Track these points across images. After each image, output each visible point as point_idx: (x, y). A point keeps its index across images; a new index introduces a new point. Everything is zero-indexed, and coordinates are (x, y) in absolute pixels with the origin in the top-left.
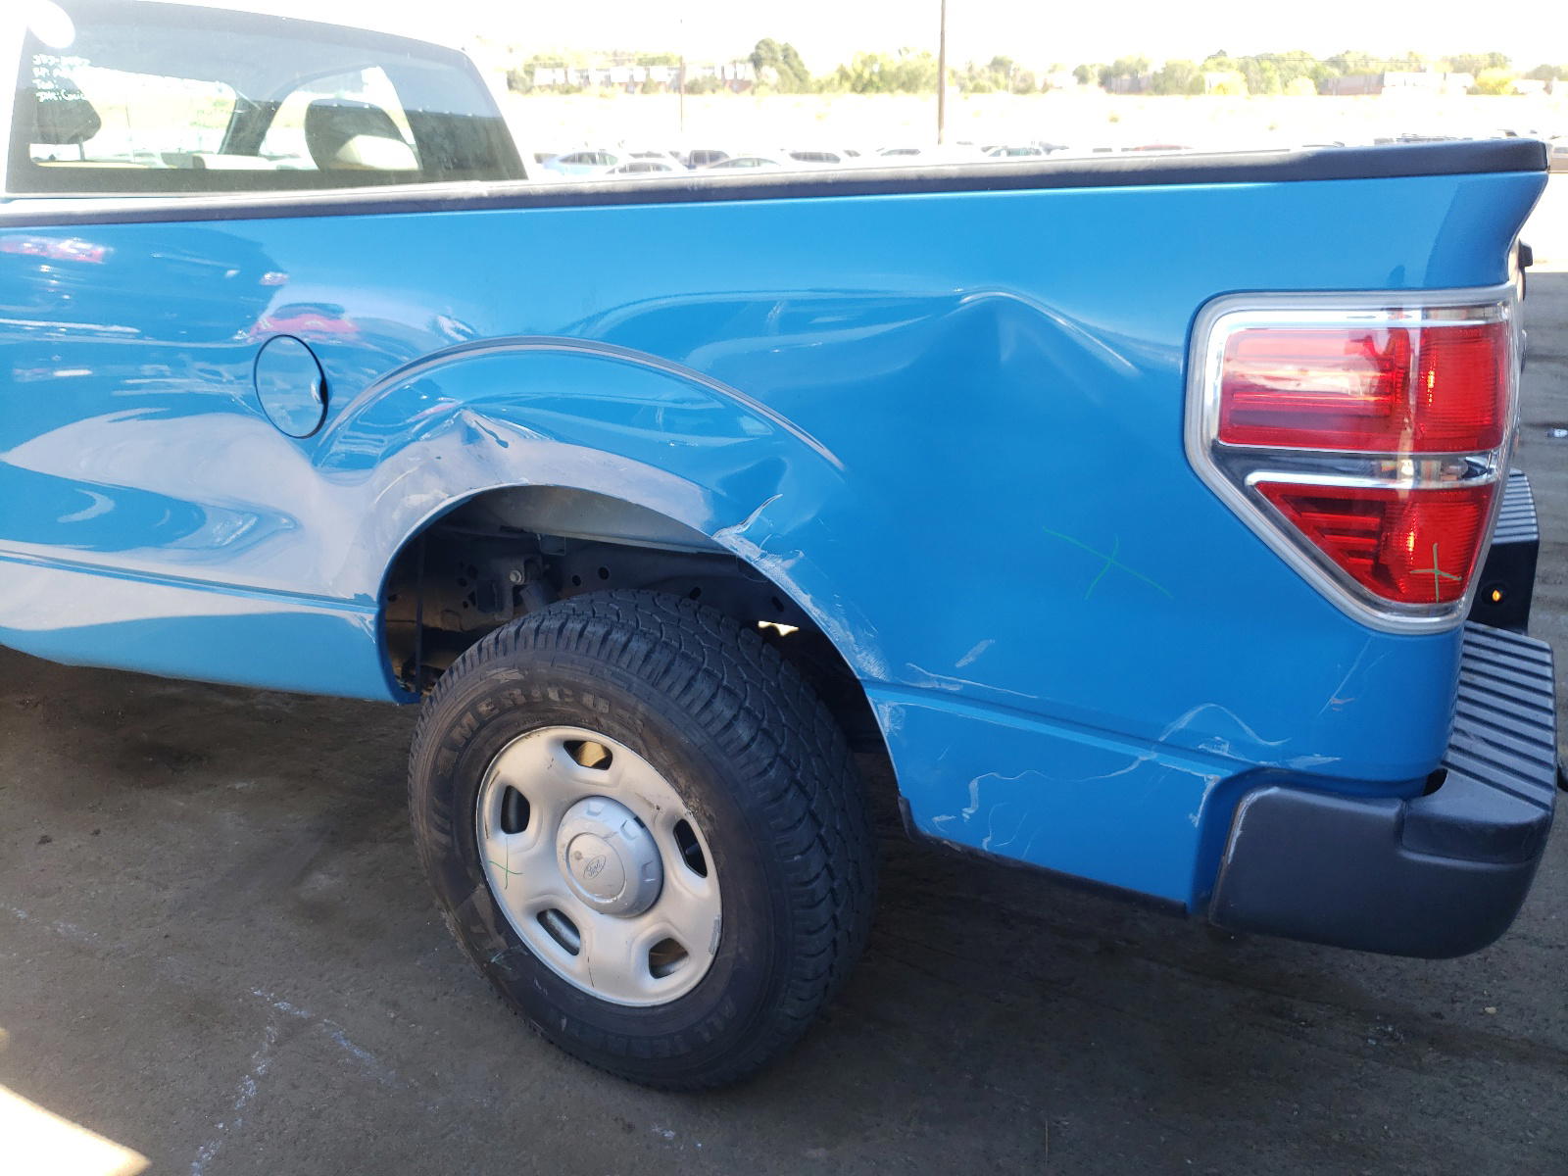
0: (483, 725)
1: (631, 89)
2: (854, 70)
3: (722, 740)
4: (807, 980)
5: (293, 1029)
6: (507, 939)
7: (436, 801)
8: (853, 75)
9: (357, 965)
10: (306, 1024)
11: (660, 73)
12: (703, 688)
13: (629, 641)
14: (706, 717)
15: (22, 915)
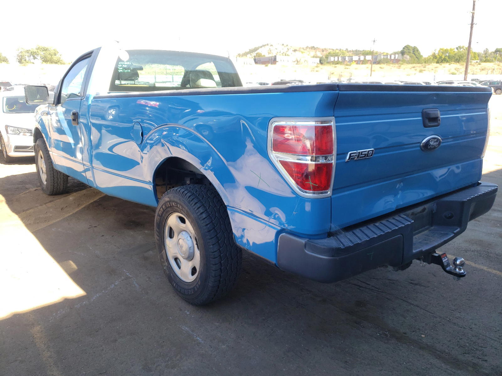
0: (164, 211)
1: (359, 62)
2: (439, 55)
3: (200, 217)
4: (213, 277)
5: (127, 278)
6: (168, 263)
7: (157, 229)
8: (438, 57)
9: (147, 270)
10: (130, 278)
11: (369, 58)
12: (198, 205)
13: (187, 193)
14: (197, 211)
15: (91, 248)
